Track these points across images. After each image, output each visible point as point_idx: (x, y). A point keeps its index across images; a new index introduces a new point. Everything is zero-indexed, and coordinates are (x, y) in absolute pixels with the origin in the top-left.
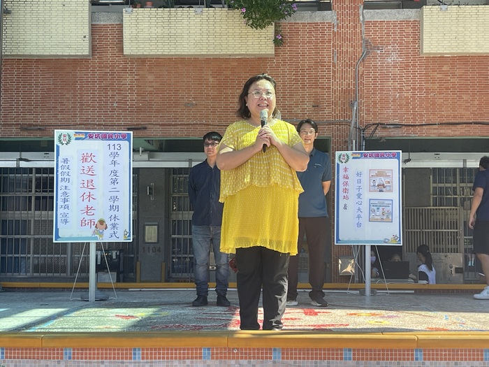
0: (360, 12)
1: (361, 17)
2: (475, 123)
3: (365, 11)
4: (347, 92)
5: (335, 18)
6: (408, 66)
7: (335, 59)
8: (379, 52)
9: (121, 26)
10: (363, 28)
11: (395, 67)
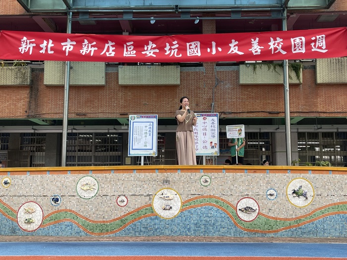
2: (261, 112)
3: (216, 67)
4: (210, 99)
5: (204, 69)
6: (234, 89)
7: (205, 86)
8: (222, 83)
9: (118, 73)
10: (216, 74)
11: (229, 89)
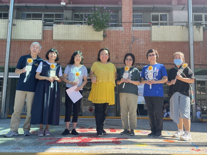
0: (131, 27)
1: (132, 29)
2: (169, 64)
3: (133, 27)
5: (123, 29)
6: (147, 45)
7: (123, 42)
8: (137, 40)
10: (132, 33)
11: (143, 45)
